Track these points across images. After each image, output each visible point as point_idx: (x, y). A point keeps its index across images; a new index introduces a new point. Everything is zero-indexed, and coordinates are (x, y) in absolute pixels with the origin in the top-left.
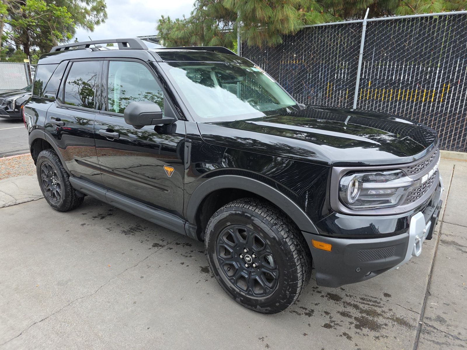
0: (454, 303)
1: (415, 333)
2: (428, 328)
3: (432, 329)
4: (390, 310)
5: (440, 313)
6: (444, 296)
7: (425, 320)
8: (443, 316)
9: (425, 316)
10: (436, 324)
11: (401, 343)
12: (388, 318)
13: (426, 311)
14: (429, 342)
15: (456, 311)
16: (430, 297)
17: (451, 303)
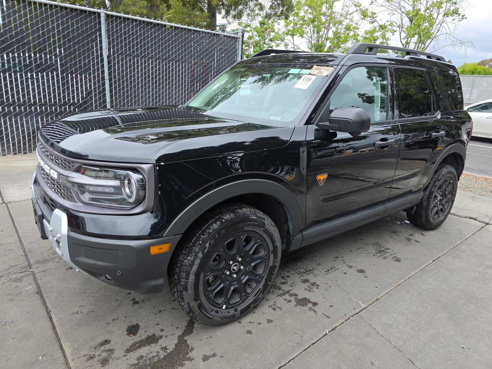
0: (12, 300)
1: (32, 262)
2: (24, 270)
3: (21, 271)
4: (58, 262)
5: (20, 284)
6: (23, 300)
7: (30, 273)
8: (16, 284)
9: (32, 276)
10: (19, 275)
11: (37, 253)
12: (55, 258)
13: (33, 279)
14: (20, 263)
15: (8, 294)
16: (36, 291)
17: (15, 298)
